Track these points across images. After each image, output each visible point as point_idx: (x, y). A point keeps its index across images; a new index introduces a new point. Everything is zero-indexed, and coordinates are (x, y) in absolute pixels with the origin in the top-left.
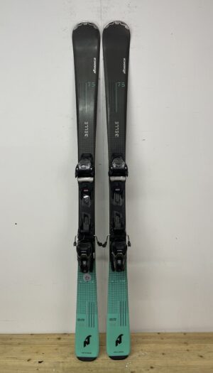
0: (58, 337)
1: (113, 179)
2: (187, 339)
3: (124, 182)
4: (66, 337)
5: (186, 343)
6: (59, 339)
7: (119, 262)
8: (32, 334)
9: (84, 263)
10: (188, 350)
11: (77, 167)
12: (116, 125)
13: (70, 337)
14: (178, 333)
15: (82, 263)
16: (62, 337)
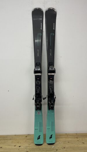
0: (26, 136)
1: (49, 74)
2: (77, 136)
3: (53, 76)
4: (29, 136)
5: (77, 138)
6: (26, 137)
7: (52, 106)
8: (15, 135)
9: (38, 106)
10: (78, 141)
11: (35, 69)
12: (51, 51)
13: (31, 136)
14: (74, 134)
15: (37, 106)
16: (28, 136)
